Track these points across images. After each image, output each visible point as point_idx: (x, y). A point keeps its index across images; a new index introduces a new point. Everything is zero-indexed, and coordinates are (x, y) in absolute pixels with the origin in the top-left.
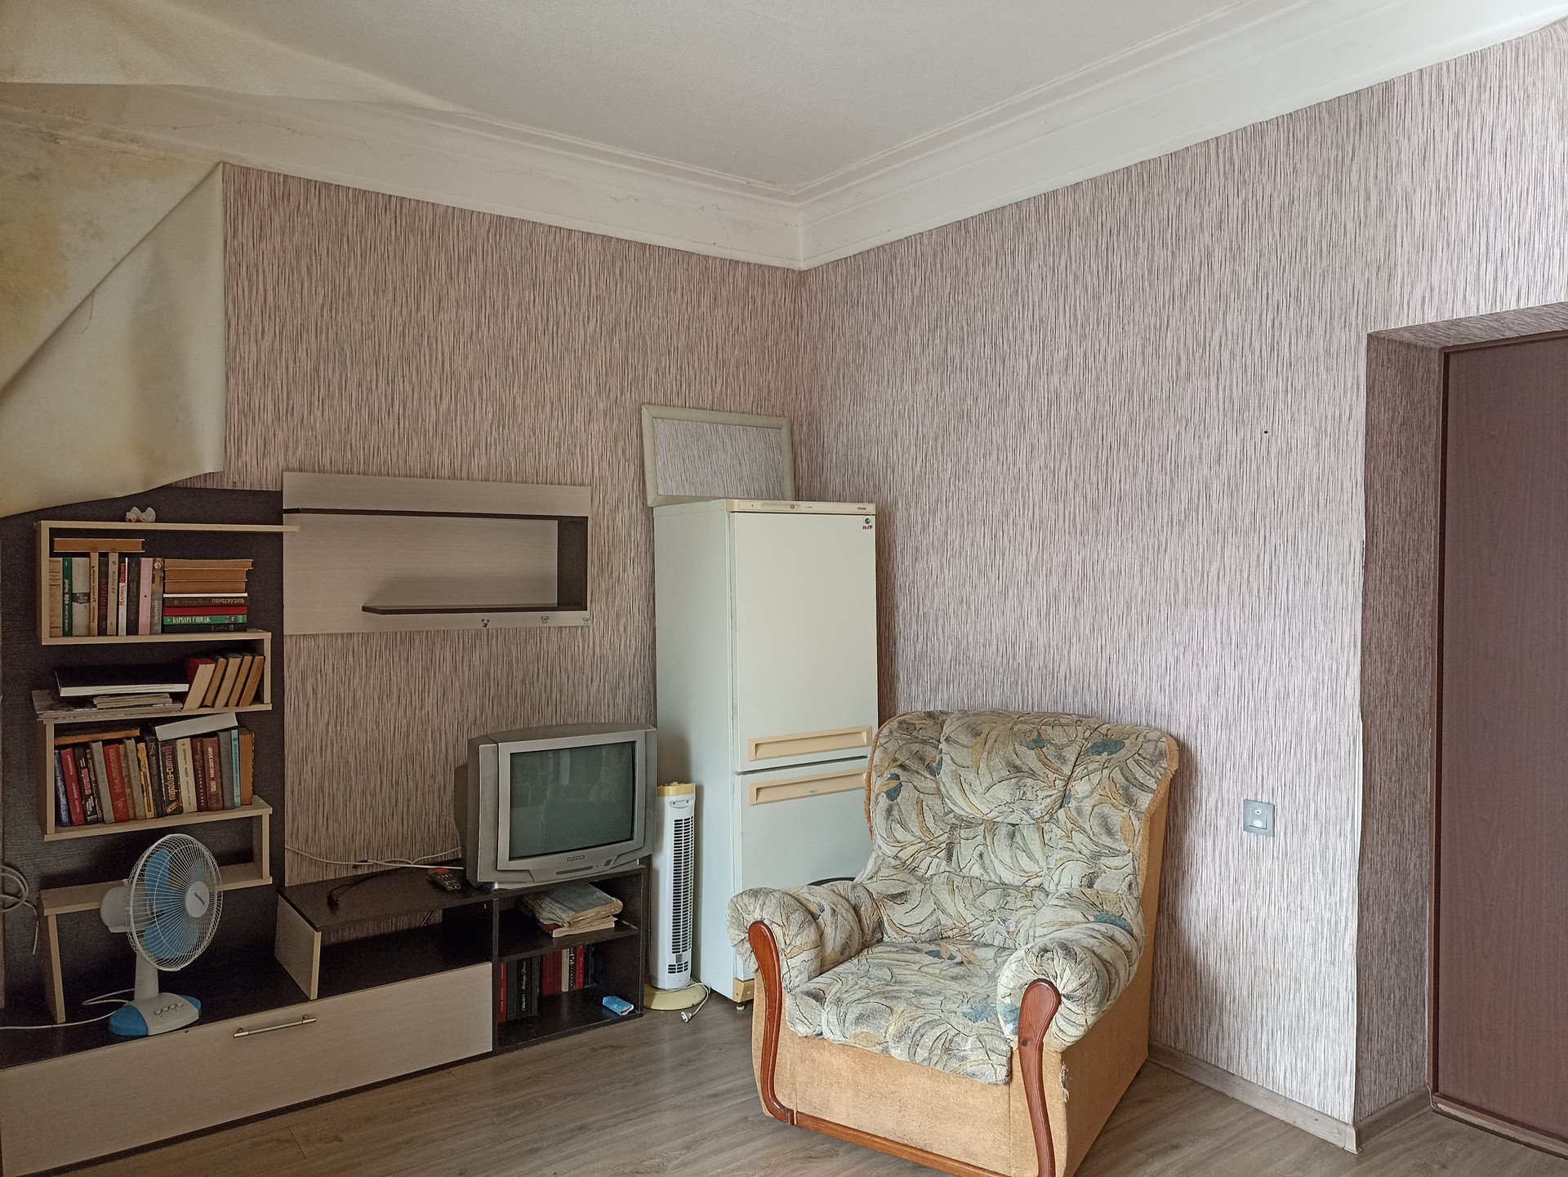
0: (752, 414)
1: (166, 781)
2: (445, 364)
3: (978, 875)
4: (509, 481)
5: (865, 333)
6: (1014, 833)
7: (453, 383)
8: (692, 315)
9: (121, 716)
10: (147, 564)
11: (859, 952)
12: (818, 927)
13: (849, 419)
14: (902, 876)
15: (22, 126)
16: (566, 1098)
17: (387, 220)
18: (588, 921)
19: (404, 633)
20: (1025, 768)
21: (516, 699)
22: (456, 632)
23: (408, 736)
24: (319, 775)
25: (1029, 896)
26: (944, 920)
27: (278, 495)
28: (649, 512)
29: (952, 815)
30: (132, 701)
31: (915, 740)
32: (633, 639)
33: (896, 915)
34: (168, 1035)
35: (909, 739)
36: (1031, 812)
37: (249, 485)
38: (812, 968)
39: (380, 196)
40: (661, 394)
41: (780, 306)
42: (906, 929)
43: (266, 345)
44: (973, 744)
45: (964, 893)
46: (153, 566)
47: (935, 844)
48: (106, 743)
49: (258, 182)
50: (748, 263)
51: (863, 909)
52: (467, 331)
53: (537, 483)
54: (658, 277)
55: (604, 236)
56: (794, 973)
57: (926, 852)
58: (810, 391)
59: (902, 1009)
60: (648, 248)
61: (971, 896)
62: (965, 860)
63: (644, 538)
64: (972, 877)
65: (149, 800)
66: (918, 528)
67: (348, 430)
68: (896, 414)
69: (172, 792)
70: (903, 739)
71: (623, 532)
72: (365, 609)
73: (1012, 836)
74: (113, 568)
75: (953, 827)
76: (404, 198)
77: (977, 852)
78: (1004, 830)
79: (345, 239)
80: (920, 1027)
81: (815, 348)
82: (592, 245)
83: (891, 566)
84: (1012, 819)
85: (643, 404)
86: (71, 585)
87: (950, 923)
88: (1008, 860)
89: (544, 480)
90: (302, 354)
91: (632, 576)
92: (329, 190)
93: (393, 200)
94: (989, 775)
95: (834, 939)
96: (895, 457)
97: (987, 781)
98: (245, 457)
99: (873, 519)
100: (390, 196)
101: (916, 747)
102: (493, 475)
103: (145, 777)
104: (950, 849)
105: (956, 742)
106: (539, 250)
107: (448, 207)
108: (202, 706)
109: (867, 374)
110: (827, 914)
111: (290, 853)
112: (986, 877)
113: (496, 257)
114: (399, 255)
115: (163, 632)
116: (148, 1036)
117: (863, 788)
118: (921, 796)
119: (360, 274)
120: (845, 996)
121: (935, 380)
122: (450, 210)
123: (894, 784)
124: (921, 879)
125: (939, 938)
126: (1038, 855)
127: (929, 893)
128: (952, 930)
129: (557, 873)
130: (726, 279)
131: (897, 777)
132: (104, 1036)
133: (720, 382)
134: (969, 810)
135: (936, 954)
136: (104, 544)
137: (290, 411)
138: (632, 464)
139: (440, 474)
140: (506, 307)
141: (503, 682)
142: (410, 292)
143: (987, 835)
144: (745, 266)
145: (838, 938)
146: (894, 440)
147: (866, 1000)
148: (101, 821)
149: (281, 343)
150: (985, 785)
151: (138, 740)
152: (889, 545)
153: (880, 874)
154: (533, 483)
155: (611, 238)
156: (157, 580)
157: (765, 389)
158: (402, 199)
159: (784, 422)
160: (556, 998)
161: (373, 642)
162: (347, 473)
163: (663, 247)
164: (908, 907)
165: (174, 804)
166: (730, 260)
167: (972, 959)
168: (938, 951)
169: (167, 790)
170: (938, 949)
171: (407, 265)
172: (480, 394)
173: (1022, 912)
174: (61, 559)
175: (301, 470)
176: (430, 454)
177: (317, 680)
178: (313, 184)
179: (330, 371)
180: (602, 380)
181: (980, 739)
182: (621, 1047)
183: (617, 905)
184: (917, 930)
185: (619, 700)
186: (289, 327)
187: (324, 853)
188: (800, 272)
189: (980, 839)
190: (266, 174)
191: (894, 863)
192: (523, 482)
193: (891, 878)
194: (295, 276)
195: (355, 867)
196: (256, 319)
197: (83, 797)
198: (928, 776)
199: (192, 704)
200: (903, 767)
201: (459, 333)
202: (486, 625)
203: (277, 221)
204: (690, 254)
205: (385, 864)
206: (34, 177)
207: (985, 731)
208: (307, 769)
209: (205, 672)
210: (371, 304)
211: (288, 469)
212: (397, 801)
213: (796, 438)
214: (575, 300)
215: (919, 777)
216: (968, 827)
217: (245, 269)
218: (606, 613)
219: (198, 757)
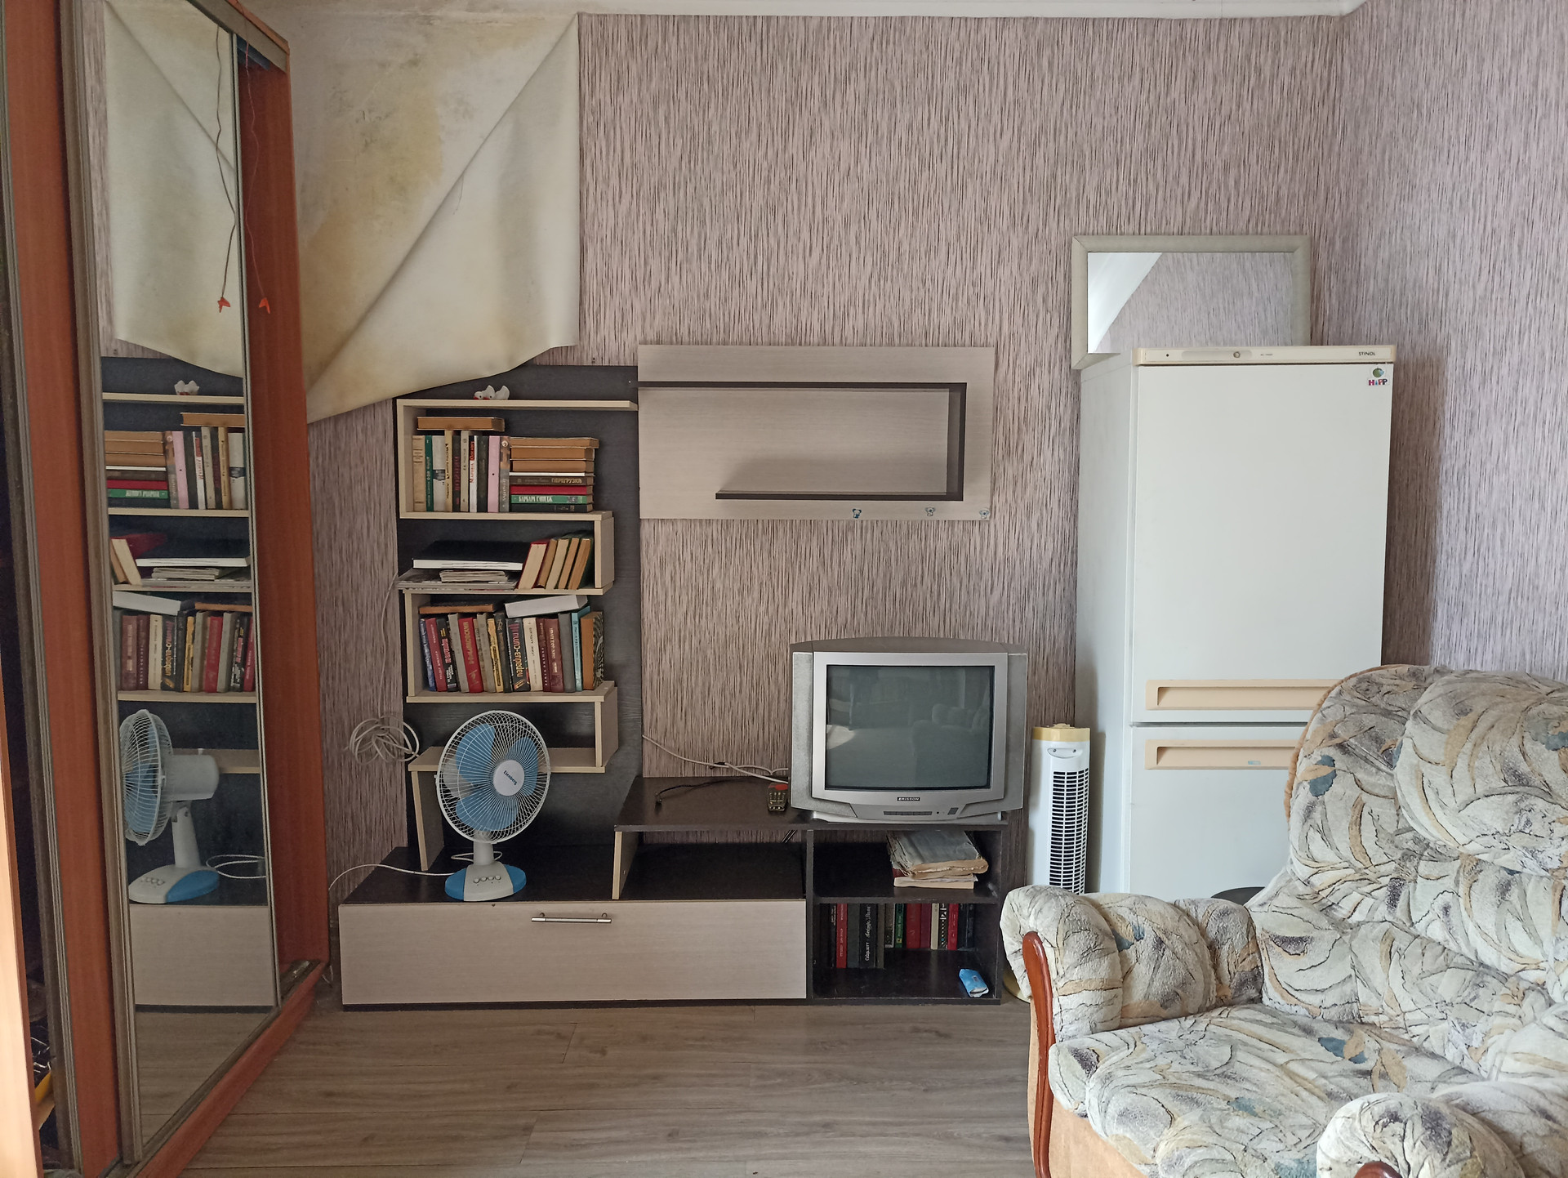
0: (1247, 233)
1: (514, 657)
2: (817, 209)
3: (1440, 939)
4: (891, 344)
5: (1422, 85)
6: (1509, 884)
7: (826, 231)
8: (1155, 106)
9: (461, 590)
10: (494, 440)
11: (1203, 1010)
12: (1124, 960)
13: (1394, 223)
14: (1306, 912)
15: (402, 13)
16: (840, 1080)
17: (751, 48)
18: (940, 875)
19: (766, 522)
20: (1537, 781)
21: (894, 604)
22: (824, 524)
23: (770, 636)
24: (677, 667)
25: (1519, 997)
26: (1364, 995)
27: (634, 369)
28: (1075, 376)
29: (1409, 835)
30: (470, 577)
31: (1374, 709)
32: (1050, 540)
33: (1280, 967)
34: (481, 905)
35: (1363, 707)
36: (1540, 856)
37: (607, 360)
38: (1097, 1017)
39: (744, 19)
40: (1103, 221)
41: (1304, 75)
42: (1297, 994)
43: (623, 208)
44: (1452, 727)
45: (1406, 962)
46: (501, 444)
47: (1371, 876)
48: (463, 616)
49: (616, 30)
50: (1251, 19)
51: (1226, 948)
52: (844, 167)
53: (926, 346)
54: (1105, 62)
55: (1026, 19)
56: (1067, 1017)
57: (1354, 884)
58: (1347, 193)
59: (1186, 1123)
60: (1091, 23)
61: (1416, 970)
62: (1420, 910)
63: (1069, 411)
64: (1430, 941)
65: (498, 675)
66: (1476, 382)
67: (707, 296)
68: (1457, 203)
69: (519, 669)
70: (1353, 705)
71: (1043, 402)
72: (718, 496)
73: (1504, 889)
74: (465, 446)
75: (1408, 855)
76: (770, 17)
77: (1440, 901)
78: (1489, 880)
79: (705, 77)
80: (1196, 1163)
81: (1357, 126)
82: (1009, 35)
83: (1435, 443)
84: (1509, 860)
85: (1076, 235)
86: (431, 462)
87: (1374, 1003)
88: (1490, 928)
89: (935, 342)
90: (659, 215)
91: (1050, 461)
92: (688, 23)
93: (759, 21)
94: (1469, 783)
95: (1147, 981)
96: (1450, 272)
97: (1464, 791)
98: (603, 332)
99: (1388, 372)
100: (755, 17)
101: (1369, 720)
102: (871, 339)
103: (495, 651)
104: (1395, 887)
105: (1426, 721)
106: (937, 54)
107: (822, 18)
108: (536, 586)
109: (1420, 150)
110: (1145, 947)
111: (650, 744)
112: (1452, 946)
113: (882, 70)
114: (765, 85)
115: (511, 511)
116: (463, 901)
117: (1285, 768)
118: (1365, 797)
119: (721, 116)
120: (1121, 1073)
121: (1516, 138)
122: (825, 22)
123: (1326, 770)
124: (1341, 925)
125: (1354, 1021)
126: (1545, 933)
127: (1346, 948)
128: (1377, 1014)
129: (885, 813)
130: (1214, 47)
131: (1331, 762)
132: (438, 893)
133: (1195, 195)
134: (1435, 833)
135: (1334, 1047)
136: (458, 422)
137: (648, 277)
138: (1056, 315)
139: (808, 340)
140: (892, 131)
141: (879, 583)
142: (777, 128)
143: (1461, 879)
144: (1247, 25)
145: (1157, 984)
146: (1451, 245)
147: (1144, 1091)
148: (458, 689)
149: (638, 205)
150: (1461, 798)
151: (490, 615)
152: (1436, 409)
153: (1276, 902)
154: (920, 345)
155: (1037, 18)
156: (505, 458)
157: (1272, 198)
158: (769, 18)
159: (1300, 242)
160: (923, 954)
161: (734, 531)
162: (706, 344)
163: (1114, 19)
164: (1305, 961)
165: (522, 681)
166: (1221, 19)
167: (1393, 1071)
168: (1343, 1043)
169: (515, 667)
170: (1346, 1038)
171: (774, 98)
172: (858, 242)
173: (1498, 1020)
174: (423, 437)
175: (658, 343)
176: (797, 317)
177: (675, 567)
178: (671, 19)
179: (689, 230)
180: (1018, 210)
181: (1466, 721)
182: (947, 1036)
183: (980, 865)
184: (1315, 1000)
185: (1029, 613)
186: (646, 187)
187: (682, 748)
188: (1342, 18)
189: (1448, 883)
190: (623, 18)
191: (1302, 889)
192: (908, 345)
193: (1289, 911)
194: (653, 128)
195: (712, 768)
196: (614, 181)
197: (446, 666)
198: (1383, 767)
199: (526, 585)
200: (1342, 747)
201: (833, 171)
202: (857, 516)
203: (634, 68)
204: (1156, 22)
205: (739, 770)
206: (414, 63)
207: (1478, 709)
208: (666, 658)
209: (537, 551)
210: (733, 149)
211: (645, 342)
212: (757, 704)
213: (1323, 263)
214: (983, 111)
215: (1368, 766)
216: (1432, 859)
217: (602, 127)
218: (1013, 505)
219: (542, 636)
